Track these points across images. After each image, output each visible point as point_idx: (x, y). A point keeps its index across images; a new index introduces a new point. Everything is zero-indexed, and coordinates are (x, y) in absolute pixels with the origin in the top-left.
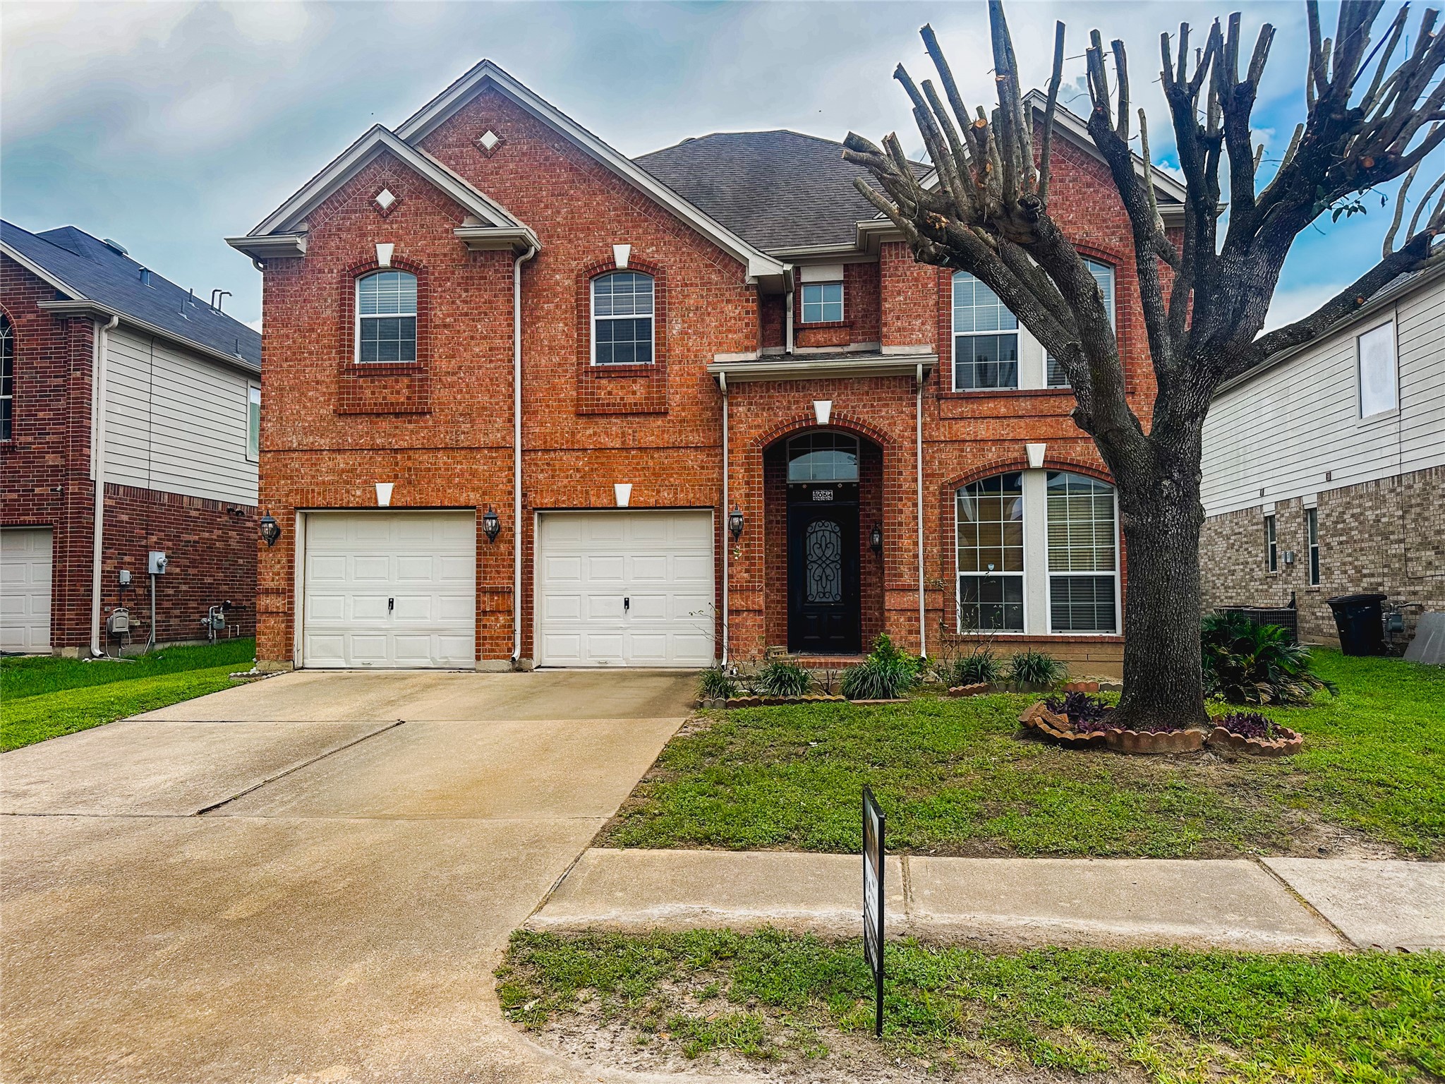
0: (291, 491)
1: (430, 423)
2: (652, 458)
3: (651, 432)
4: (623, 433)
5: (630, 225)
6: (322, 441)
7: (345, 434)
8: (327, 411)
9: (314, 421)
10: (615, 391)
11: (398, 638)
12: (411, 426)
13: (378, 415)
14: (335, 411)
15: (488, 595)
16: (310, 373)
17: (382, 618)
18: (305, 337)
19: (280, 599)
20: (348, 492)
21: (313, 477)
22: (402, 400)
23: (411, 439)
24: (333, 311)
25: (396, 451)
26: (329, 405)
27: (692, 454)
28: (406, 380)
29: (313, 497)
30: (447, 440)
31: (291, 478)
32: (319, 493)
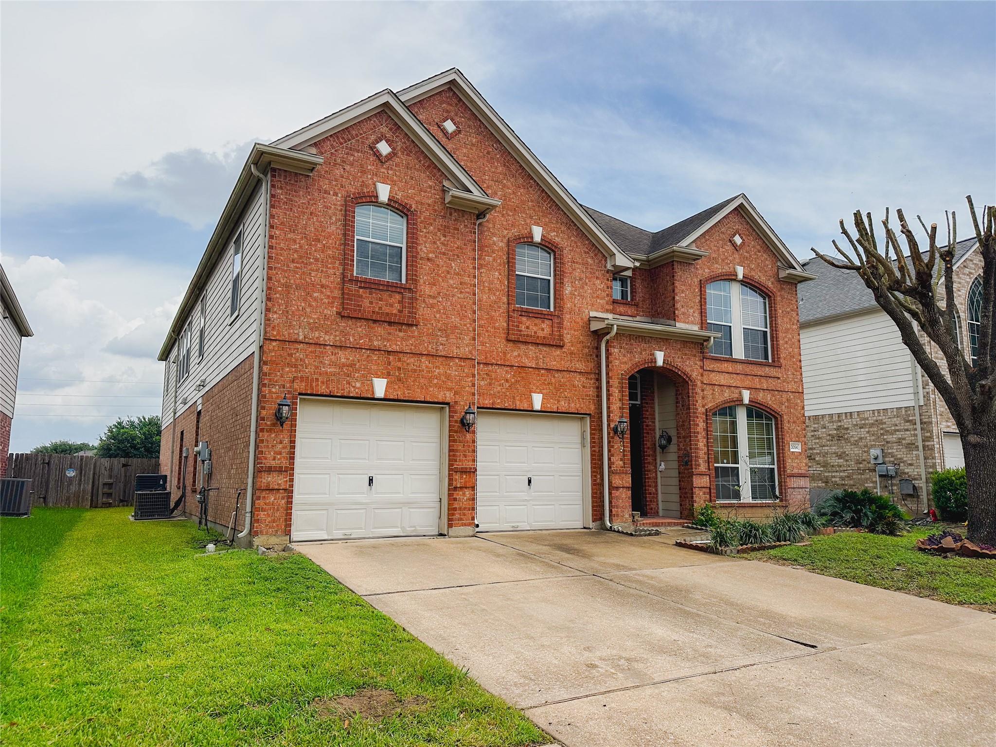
0: (295, 378)
1: (416, 333)
2: (554, 377)
3: (554, 358)
4: (537, 357)
5: (541, 214)
6: (327, 338)
7: (348, 334)
8: (331, 312)
9: (318, 319)
10: (531, 327)
11: (376, 511)
12: (401, 334)
13: (375, 321)
14: (338, 313)
15: (459, 474)
16: (315, 277)
17: (363, 493)
18: (311, 245)
19: (281, 477)
20: (349, 383)
21: (317, 367)
22: (394, 312)
23: (402, 344)
24: (337, 228)
25: (389, 352)
26: (332, 307)
27: (578, 376)
28: (398, 297)
29: (318, 385)
30: (430, 349)
31: (296, 366)
32: (323, 383)
